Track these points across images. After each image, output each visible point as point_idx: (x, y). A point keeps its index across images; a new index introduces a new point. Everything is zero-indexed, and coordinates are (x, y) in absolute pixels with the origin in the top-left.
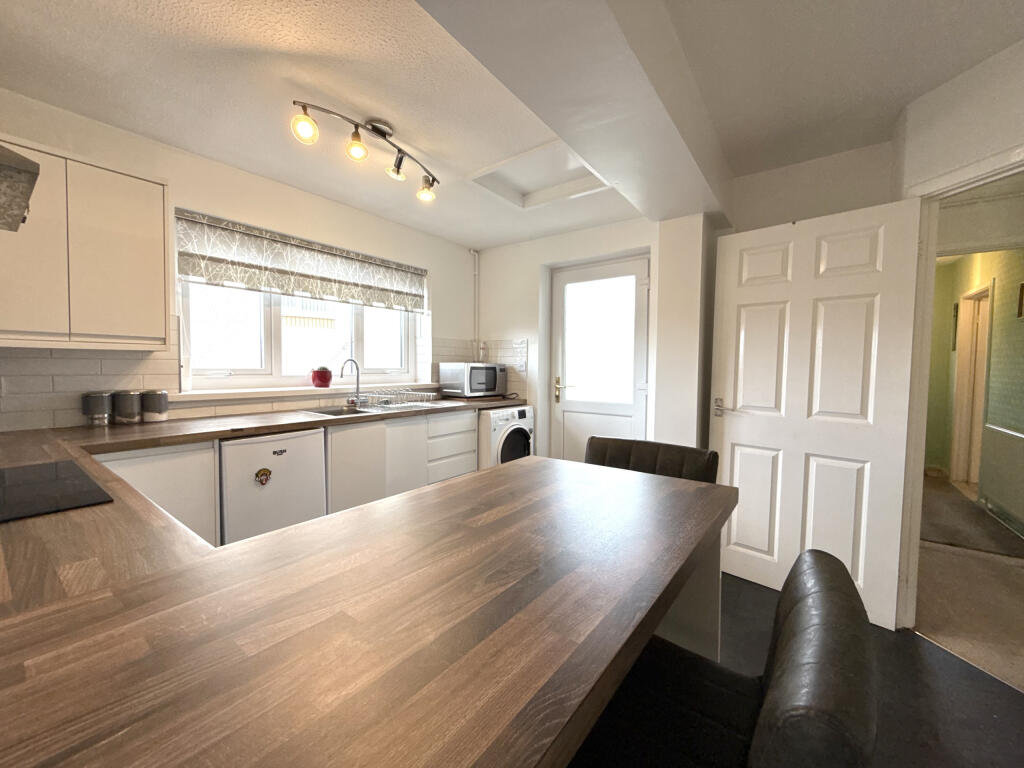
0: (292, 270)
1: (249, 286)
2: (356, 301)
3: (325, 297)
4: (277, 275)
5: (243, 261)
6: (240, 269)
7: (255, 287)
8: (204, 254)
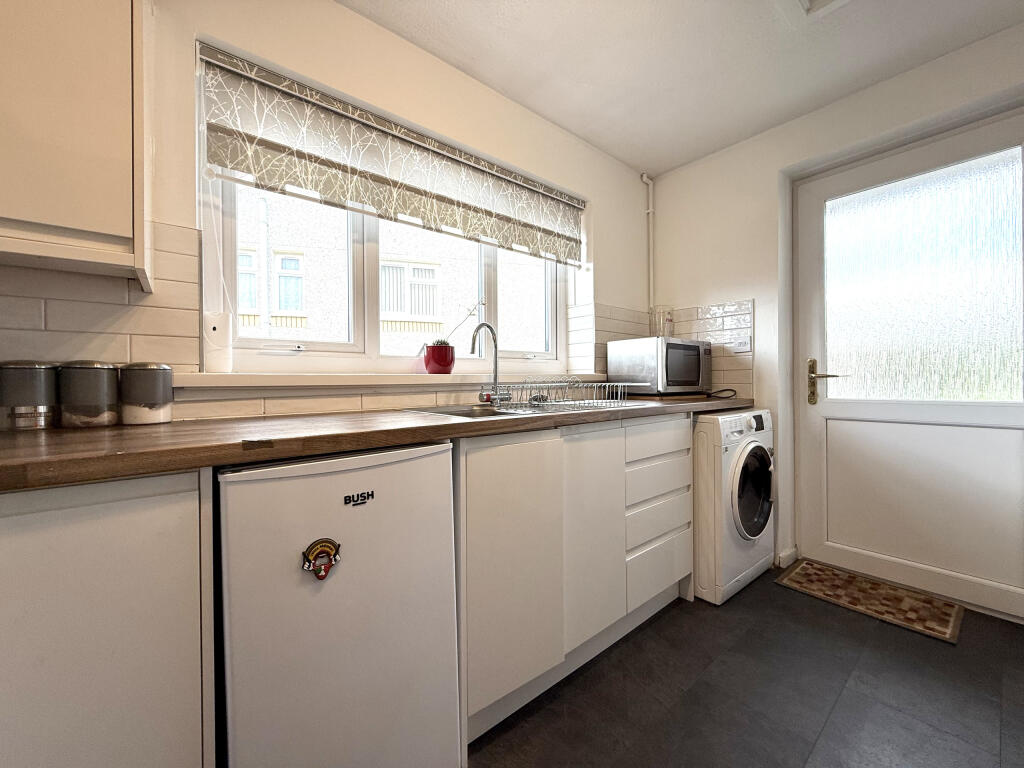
0: (395, 178)
1: (328, 197)
2: (489, 240)
3: (444, 228)
4: (371, 184)
5: (317, 154)
6: (312, 166)
7: (336, 200)
8: (252, 133)
